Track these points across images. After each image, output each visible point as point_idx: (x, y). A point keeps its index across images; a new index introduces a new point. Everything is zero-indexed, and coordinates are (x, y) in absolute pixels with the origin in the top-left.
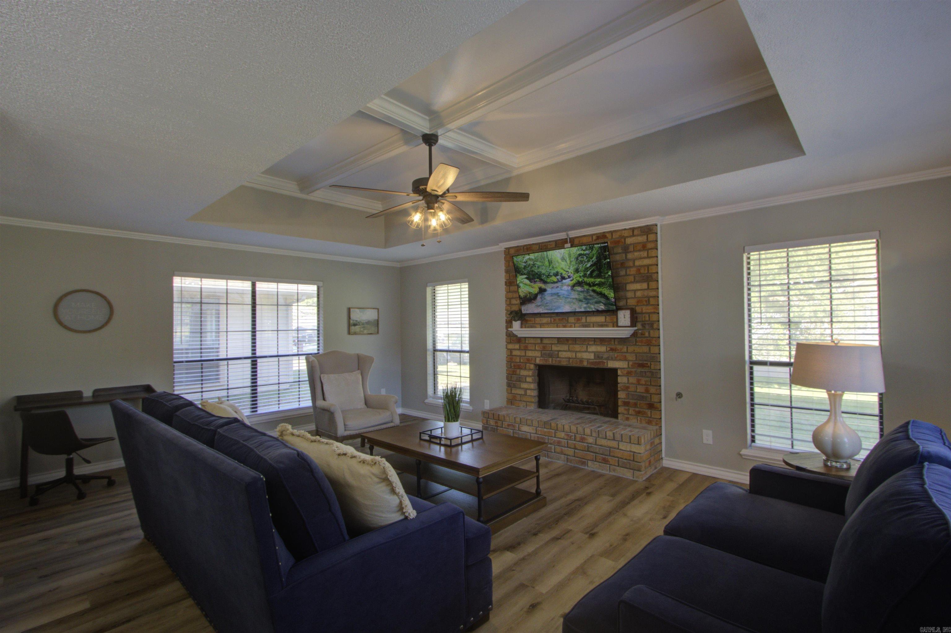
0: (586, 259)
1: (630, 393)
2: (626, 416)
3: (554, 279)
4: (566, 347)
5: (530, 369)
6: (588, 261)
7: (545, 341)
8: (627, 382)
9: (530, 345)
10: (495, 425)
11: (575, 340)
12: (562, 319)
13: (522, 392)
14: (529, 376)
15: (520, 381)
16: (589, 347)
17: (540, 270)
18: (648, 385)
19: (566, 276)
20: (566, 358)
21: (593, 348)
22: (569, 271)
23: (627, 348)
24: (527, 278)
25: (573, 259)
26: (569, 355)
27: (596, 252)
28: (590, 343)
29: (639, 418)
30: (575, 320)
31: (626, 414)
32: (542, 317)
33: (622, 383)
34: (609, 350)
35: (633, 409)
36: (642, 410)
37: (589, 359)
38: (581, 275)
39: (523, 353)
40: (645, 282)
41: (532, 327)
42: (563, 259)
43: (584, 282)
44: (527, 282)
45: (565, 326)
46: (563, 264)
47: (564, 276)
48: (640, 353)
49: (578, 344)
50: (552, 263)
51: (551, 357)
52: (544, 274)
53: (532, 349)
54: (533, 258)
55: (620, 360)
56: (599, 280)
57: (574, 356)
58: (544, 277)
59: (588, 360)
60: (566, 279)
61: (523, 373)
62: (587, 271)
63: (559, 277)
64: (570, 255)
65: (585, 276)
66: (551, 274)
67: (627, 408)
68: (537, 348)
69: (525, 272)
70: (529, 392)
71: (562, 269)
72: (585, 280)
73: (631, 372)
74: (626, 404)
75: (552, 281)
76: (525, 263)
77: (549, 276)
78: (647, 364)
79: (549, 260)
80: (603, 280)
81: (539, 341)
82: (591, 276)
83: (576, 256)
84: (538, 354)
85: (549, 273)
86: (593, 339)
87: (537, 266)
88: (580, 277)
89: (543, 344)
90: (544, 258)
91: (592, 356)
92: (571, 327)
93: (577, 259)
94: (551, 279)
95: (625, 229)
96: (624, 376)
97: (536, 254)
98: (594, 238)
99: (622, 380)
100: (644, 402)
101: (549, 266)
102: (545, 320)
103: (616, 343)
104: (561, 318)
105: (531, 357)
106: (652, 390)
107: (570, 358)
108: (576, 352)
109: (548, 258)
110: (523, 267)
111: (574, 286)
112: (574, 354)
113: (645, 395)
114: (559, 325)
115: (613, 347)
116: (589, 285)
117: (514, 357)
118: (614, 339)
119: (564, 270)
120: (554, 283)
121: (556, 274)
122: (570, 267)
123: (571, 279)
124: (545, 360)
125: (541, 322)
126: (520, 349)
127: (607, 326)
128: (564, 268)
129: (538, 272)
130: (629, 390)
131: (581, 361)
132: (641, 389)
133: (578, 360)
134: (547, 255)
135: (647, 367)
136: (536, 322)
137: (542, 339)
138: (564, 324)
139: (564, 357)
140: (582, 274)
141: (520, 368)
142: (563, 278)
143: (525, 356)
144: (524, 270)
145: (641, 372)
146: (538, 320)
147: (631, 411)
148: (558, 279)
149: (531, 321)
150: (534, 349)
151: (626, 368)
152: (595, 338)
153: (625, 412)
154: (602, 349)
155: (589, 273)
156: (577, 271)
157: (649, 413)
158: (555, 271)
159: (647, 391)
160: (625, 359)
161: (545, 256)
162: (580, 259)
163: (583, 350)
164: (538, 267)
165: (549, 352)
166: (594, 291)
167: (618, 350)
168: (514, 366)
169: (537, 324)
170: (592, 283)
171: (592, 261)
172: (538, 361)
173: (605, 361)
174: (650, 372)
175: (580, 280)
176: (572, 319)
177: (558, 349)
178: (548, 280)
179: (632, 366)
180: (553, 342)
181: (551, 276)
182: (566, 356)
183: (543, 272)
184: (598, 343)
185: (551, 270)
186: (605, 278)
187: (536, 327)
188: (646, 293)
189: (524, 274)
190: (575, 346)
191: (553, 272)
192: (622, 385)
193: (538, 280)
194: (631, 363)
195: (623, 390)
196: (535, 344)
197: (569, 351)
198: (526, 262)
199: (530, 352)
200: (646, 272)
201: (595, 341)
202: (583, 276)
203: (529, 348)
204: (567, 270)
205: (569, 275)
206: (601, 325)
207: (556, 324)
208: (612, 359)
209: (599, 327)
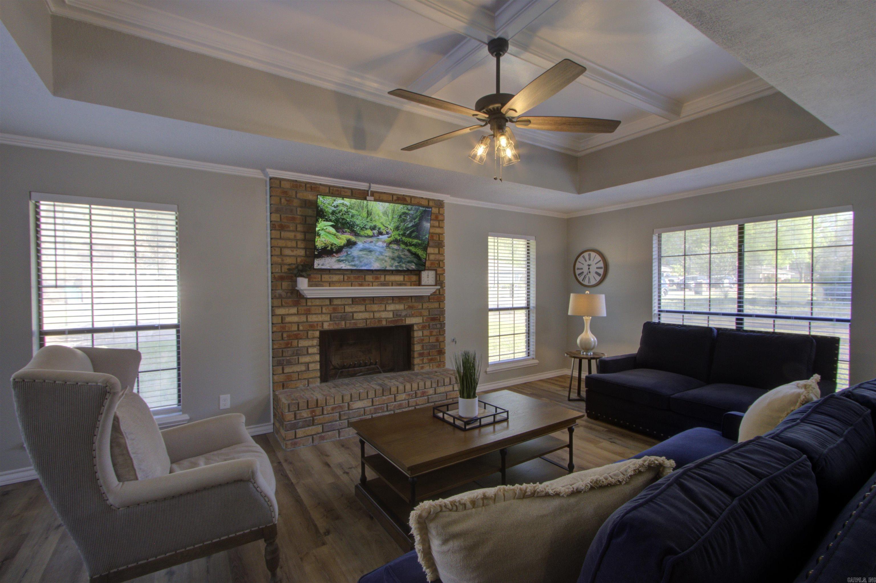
0: (409, 219)
1: (424, 344)
2: (421, 365)
3: (370, 232)
4: (362, 308)
5: (313, 338)
6: (411, 221)
7: (336, 302)
8: (422, 335)
9: (313, 307)
10: (310, 415)
11: (373, 300)
12: (359, 277)
13: (303, 368)
14: (313, 346)
15: (298, 355)
16: (387, 306)
17: (354, 220)
18: (438, 335)
19: (384, 232)
20: (362, 319)
21: (391, 307)
22: (389, 227)
23: (422, 304)
24: (332, 226)
25: (396, 216)
26: (366, 315)
27: (420, 214)
28: (389, 302)
29: (431, 365)
30: (373, 278)
31: (421, 364)
32: (332, 274)
33: (417, 337)
34: (407, 308)
35: (426, 358)
36: (433, 357)
37: (388, 318)
38: (400, 233)
39: (303, 319)
40: (437, 247)
41: (317, 286)
42: (385, 213)
43: (402, 241)
44: (333, 230)
45: (361, 285)
46: (384, 219)
47: (382, 231)
48: (432, 308)
49: (376, 304)
50: (371, 214)
51: (344, 320)
52: (357, 225)
53: (317, 312)
54: (348, 204)
55: (417, 316)
56: (416, 241)
57: (372, 317)
58: (357, 229)
59: (386, 319)
60: (384, 234)
61: (303, 343)
62: (407, 231)
63: (376, 232)
64: (393, 211)
65: (404, 235)
66: (367, 227)
67: (422, 358)
68: (324, 311)
69: (333, 218)
70: (312, 366)
71: (382, 223)
72: (403, 239)
73: (426, 325)
74: (421, 355)
75: (366, 235)
76: (335, 207)
77: (363, 228)
78: (437, 317)
79: (368, 211)
80: (420, 242)
81: (327, 302)
82: (410, 236)
83: (400, 214)
84: (327, 318)
85: (365, 225)
86: (392, 298)
87: (351, 214)
88: (399, 235)
89: (333, 305)
90: (363, 208)
91: (391, 315)
92: (369, 285)
93: (400, 216)
94: (365, 232)
95: (422, 198)
96: (419, 330)
97: (353, 201)
98: (395, 198)
99: (417, 334)
100: (436, 350)
101: (367, 217)
102: (336, 278)
103: (413, 300)
104: (357, 276)
105: (315, 322)
106: (441, 339)
107: (366, 319)
108: (374, 312)
109: (367, 208)
110: (330, 211)
111: (390, 243)
112: (372, 314)
113: (436, 344)
114: (353, 283)
115: (410, 304)
116: (406, 244)
117: (287, 325)
118: (411, 297)
119: (384, 226)
120: (369, 236)
121: (373, 228)
122: (391, 223)
123: (389, 235)
124: (336, 324)
125: (330, 280)
126: (298, 314)
127: (405, 285)
128: (384, 223)
129: (351, 221)
130: (424, 342)
131: (380, 320)
132: (433, 339)
133: (376, 321)
134: (367, 205)
135: (437, 320)
136: (323, 280)
137: (331, 299)
138: (360, 283)
139: (360, 318)
140: (402, 232)
141: (297, 337)
142: (380, 233)
143: (307, 321)
144: (330, 216)
145: (433, 324)
146: (326, 277)
147: (425, 360)
148: (373, 233)
149: (315, 278)
150: (320, 312)
151: (421, 323)
152: (393, 297)
153: (421, 362)
154: (400, 307)
155: (408, 232)
156: (397, 228)
157: (439, 358)
158: (372, 225)
159: (437, 340)
160: (421, 315)
161: (365, 205)
162: (403, 217)
163: (382, 309)
164: (353, 216)
165: (341, 314)
166: (409, 251)
167: (415, 307)
168: (288, 336)
169: (323, 282)
170: (409, 243)
171: (414, 222)
172: (326, 326)
173: (404, 319)
174: (440, 324)
175: (399, 238)
176: (369, 278)
177: (354, 310)
178: (362, 233)
179: (426, 320)
180: (346, 303)
181: (366, 229)
182: (363, 317)
183: (358, 222)
184: (396, 302)
185: (368, 222)
186: (422, 240)
187: (323, 286)
188: (438, 257)
189: (330, 221)
190: (373, 306)
191: (369, 224)
192: (418, 338)
193: (348, 230)
194: (425, 318)
195: (419, 343)
196: (322, 307)
197: (366, 311)
198: (337, 206)
199: (314, 316)
200: (438, 239)
201: (393, 300)
202: (402, 234)
203: (313, 312)
204: (387, 225)
205: (387, 231)
206: (400, 284)
207: (350, 283)
208: (410, 316)
209: (396, 286)
